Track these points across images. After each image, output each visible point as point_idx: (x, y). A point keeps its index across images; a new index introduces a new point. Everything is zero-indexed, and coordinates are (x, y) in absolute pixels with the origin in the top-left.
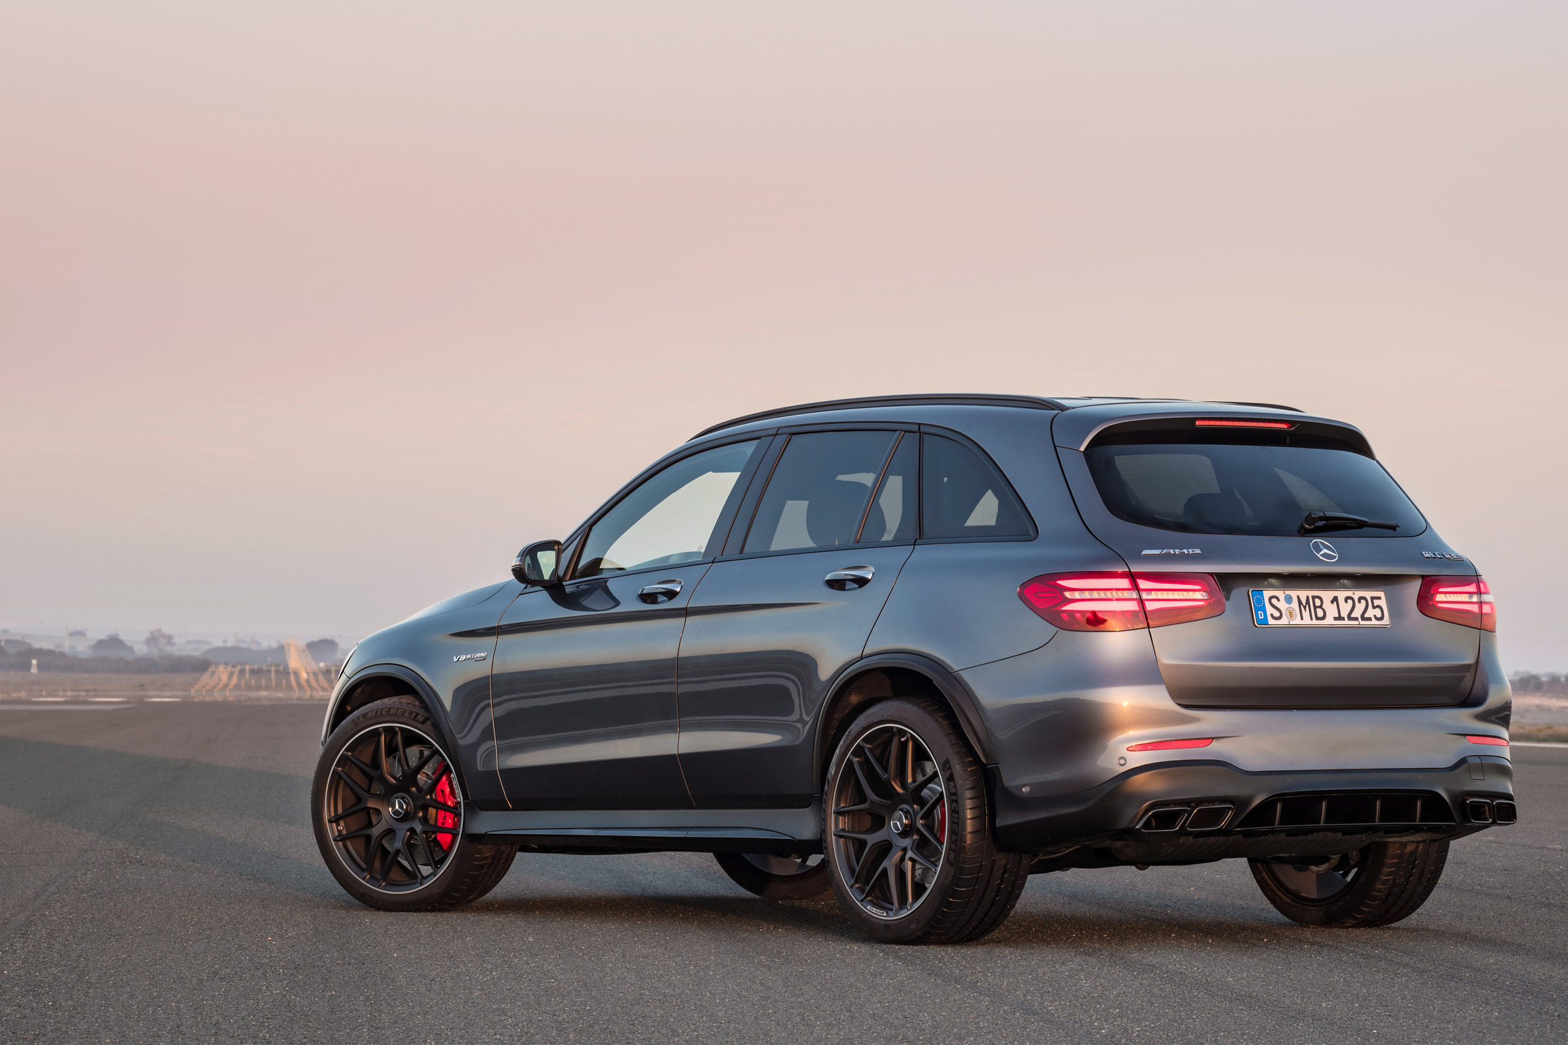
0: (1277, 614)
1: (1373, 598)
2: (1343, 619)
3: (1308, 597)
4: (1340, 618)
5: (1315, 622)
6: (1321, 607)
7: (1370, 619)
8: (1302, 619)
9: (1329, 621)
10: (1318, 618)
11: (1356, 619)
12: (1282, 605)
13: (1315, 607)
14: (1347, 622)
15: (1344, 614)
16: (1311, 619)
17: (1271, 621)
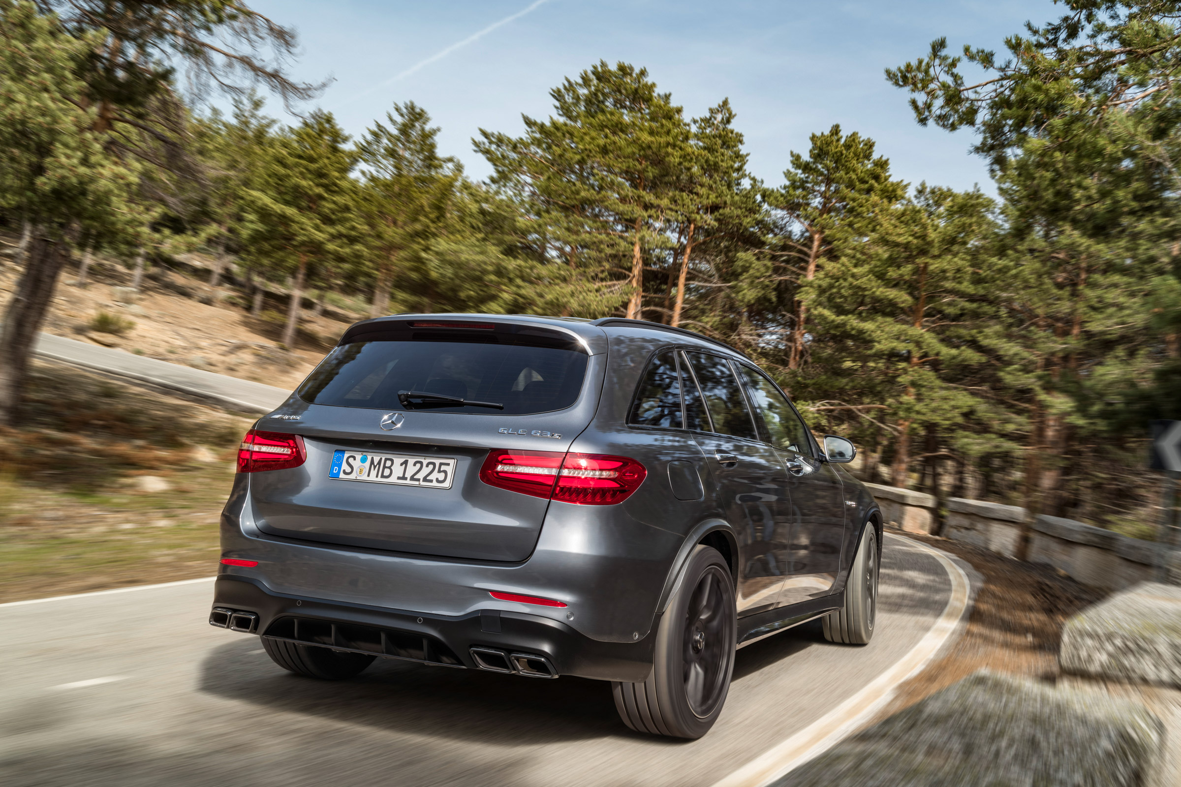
0: (348, 470)
1: (441, 464)
2: (406, 479)
3: (381, 459)
4: (404, 478)
5: (379, 479)
6: (390, 468)
7: (431, 481)
8: (369, 475)
9: (393, 479)
10: (383, 476)
11: (418, 480)
12: (356, 464)
13: (385, 467)
14: (408, 482)
15: (408, 475)
16: (377, 476)
17: (342, 476)
